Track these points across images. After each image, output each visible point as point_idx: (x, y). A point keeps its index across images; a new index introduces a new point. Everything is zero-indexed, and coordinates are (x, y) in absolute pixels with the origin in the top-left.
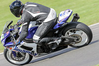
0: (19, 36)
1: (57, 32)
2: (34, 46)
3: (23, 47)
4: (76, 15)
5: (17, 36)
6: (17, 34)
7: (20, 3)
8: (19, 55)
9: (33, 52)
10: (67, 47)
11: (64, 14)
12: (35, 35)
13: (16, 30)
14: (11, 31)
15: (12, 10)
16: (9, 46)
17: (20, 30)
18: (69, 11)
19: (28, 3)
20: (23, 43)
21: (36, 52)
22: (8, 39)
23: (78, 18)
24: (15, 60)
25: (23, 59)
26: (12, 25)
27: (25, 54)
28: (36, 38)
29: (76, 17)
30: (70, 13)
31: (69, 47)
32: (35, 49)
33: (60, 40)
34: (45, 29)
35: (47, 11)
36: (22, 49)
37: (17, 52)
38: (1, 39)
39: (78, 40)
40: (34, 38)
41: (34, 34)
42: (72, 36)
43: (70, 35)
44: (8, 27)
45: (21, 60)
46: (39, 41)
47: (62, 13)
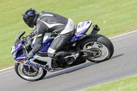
0: (31, 49)
1: (74, 45)
2: (48, 60)
3: (36, 61)
4: (96, 26)
5: (29, 49)
6: (30, 46)
7: (34, 12)
8: (32, 70)
9: (47, 66)
10: (85, 61)
11: (83, 25)
12: (50, 48)
13: (29, 42)
14: (23, 43)
15: (25, 20)
16: (20, 60)
17: (33, 42)
18: (88, 23)
19: (43, 13)
20: (36, 57)
21: (50, 67)
22: (19, 52)
23: (99, 30)
24: (27, 75)
25: (36, 75)
26: (25, 36)
27: (38, 69)
28: (51, 51)
29: (96, 29)
31: (87, 61)
32: (49, 64)
33: (77, 55)
35: (64, 21)
36: (35, 63)
37: (29, 66)
38: (12, 51)
39: (97, 54)
40: (48, 51)
41: (49, 46)
42: (90, 49)
44: (20, 38)
45: (33, 76)
46: (54, 55)
47: (80, 24)
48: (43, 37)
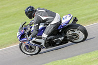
1: (60, 31)
2: (43, 42)
3: (34, 42)
4: (76, 18)
6: (30, 32)
7: (33, 8)
8: (31, 48)
9: (42, 46)
11: (66, 18)
13: (29, 29)
14: (25, 29)
16: (23, 41)
17: (32, 29)
20: (34, 39)
21: (44, 46)
22: (22, 36)
23: (77, 21)
24: (28, 52)
25: (34, 51)
26: (26, 24)
27: (35, 47)
28: (45, 36)
29: (75, 20)
30: (70, 17)
31: (69, 42)
32: (43, 44)
34: (52, 29)
36: (33, 44)
37: (29, 45)
38: (18, 35)
39: (76, 37)
40: (43, 36)
41: (43, 32)
42: (72, 34)
43: (70, 33)
44: (22, 26)
45: (32, 52)
46: (47, 38)
48: (38, 26)
